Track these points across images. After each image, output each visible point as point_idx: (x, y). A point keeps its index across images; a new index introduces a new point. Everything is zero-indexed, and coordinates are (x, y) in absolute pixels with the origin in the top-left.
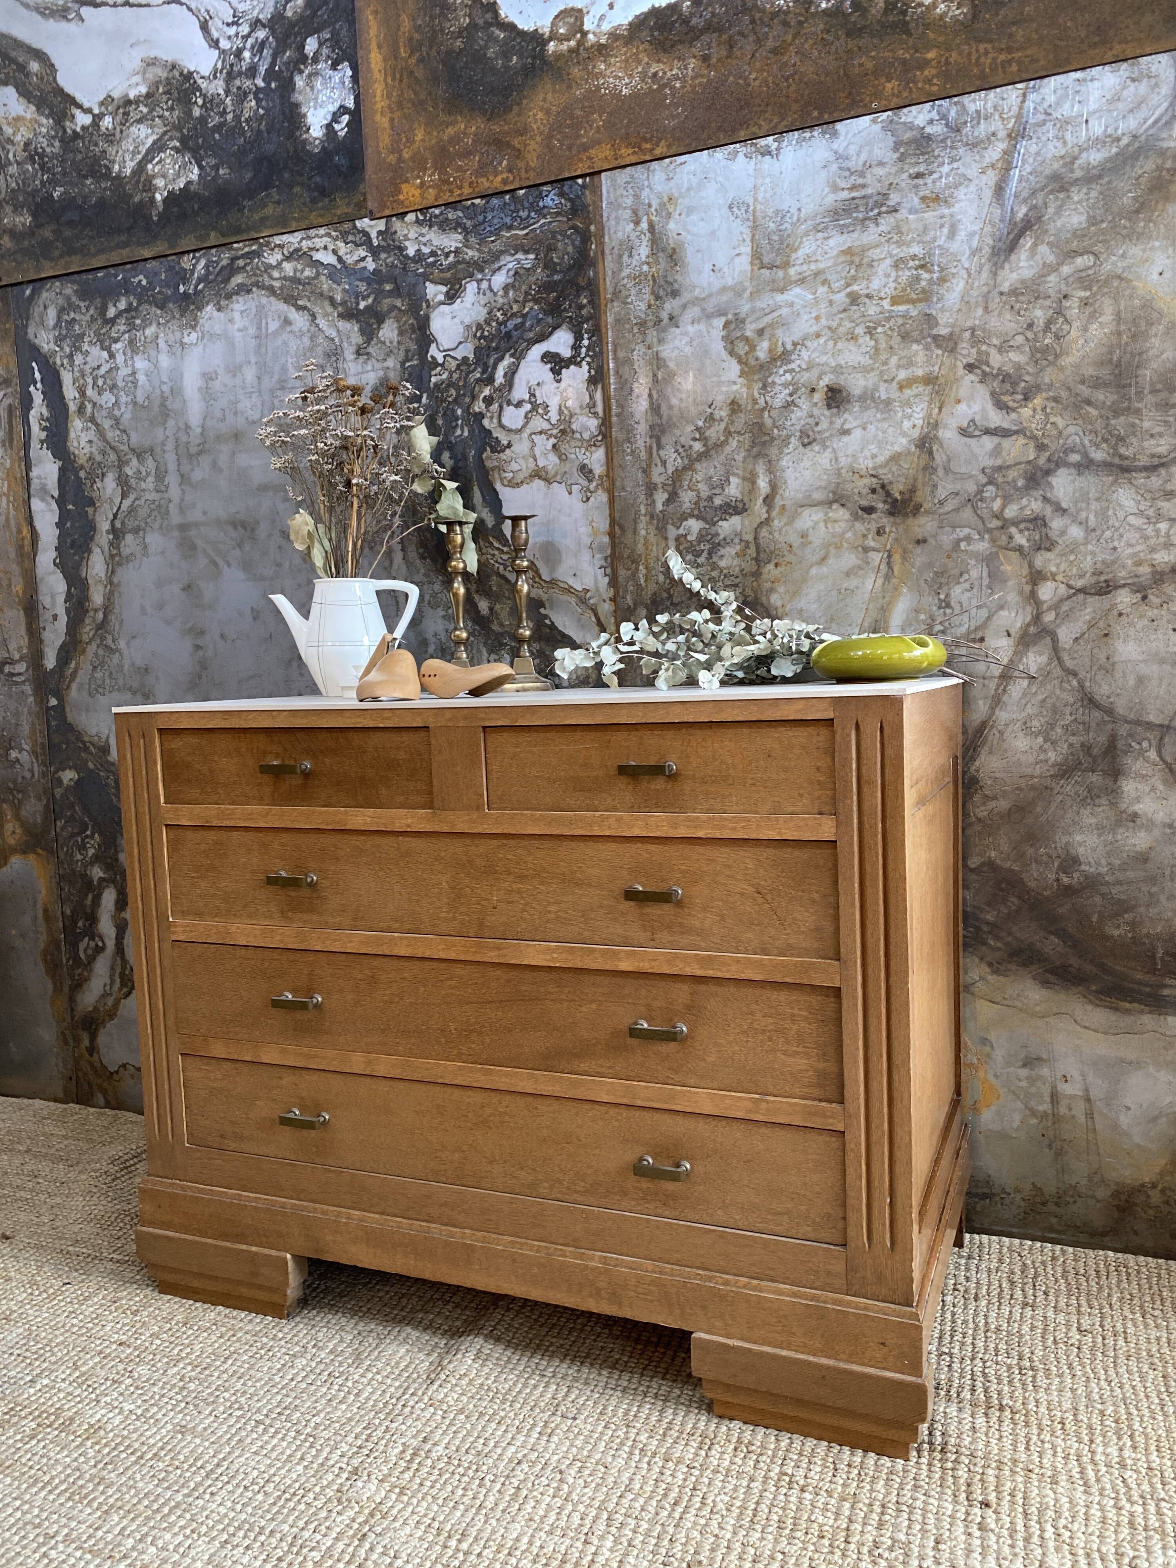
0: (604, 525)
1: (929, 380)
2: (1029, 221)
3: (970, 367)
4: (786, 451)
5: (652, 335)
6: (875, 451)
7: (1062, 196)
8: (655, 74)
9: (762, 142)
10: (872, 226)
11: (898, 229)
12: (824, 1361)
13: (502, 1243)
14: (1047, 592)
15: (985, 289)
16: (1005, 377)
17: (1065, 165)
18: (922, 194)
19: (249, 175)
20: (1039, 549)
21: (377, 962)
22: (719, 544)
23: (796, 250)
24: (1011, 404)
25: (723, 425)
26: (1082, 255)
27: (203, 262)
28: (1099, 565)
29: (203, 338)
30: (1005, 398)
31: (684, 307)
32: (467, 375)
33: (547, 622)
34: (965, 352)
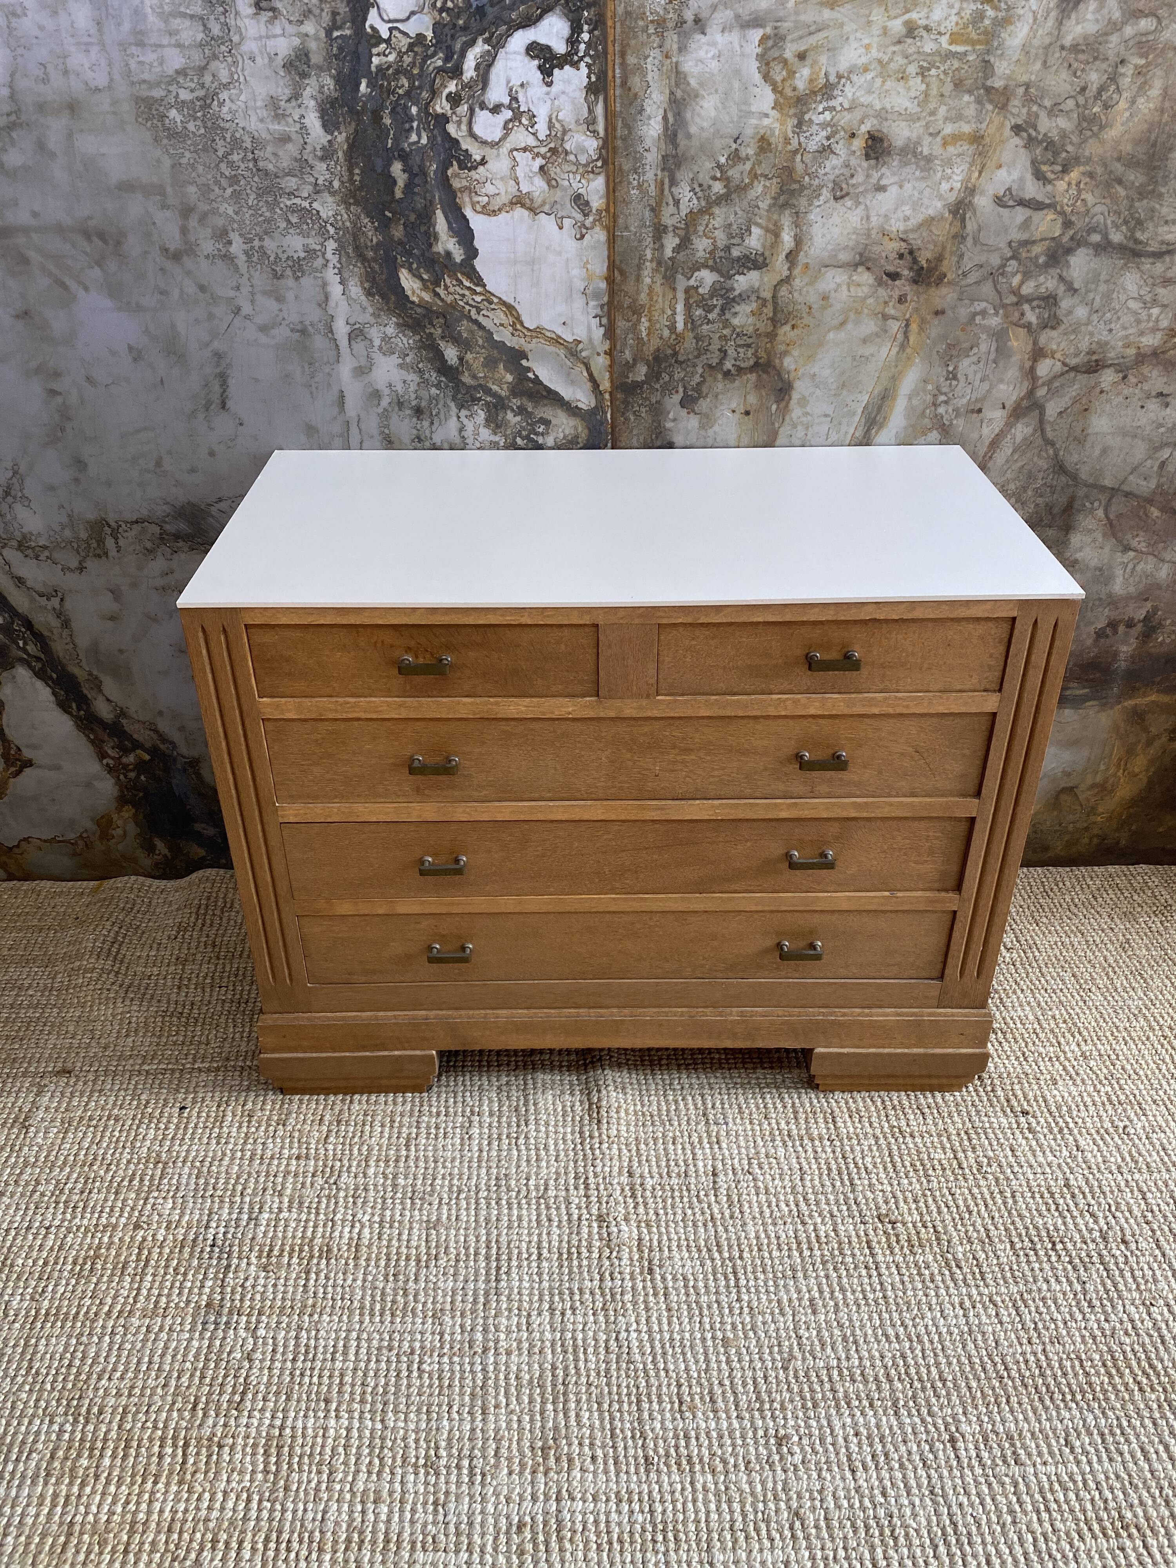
0: (600, 267)
1: (976, 139)
4: (816, 203)
5: (672, 40)
6: (908, 213)
13: (650, 1014)
14: (1044, 369)
15: (1047, 40)
16: (1049, 145)
20: (1045, 327)
21: (527, 826)
22: (733, 300)
24: (1050, 176)
25: (748, 166)
26: (1146, 16)
28: (1094, 346)
30: (1044, 168)
31: (714, 8)
32: (424, 61)
33: (531, 375)
34: (1015, 111)
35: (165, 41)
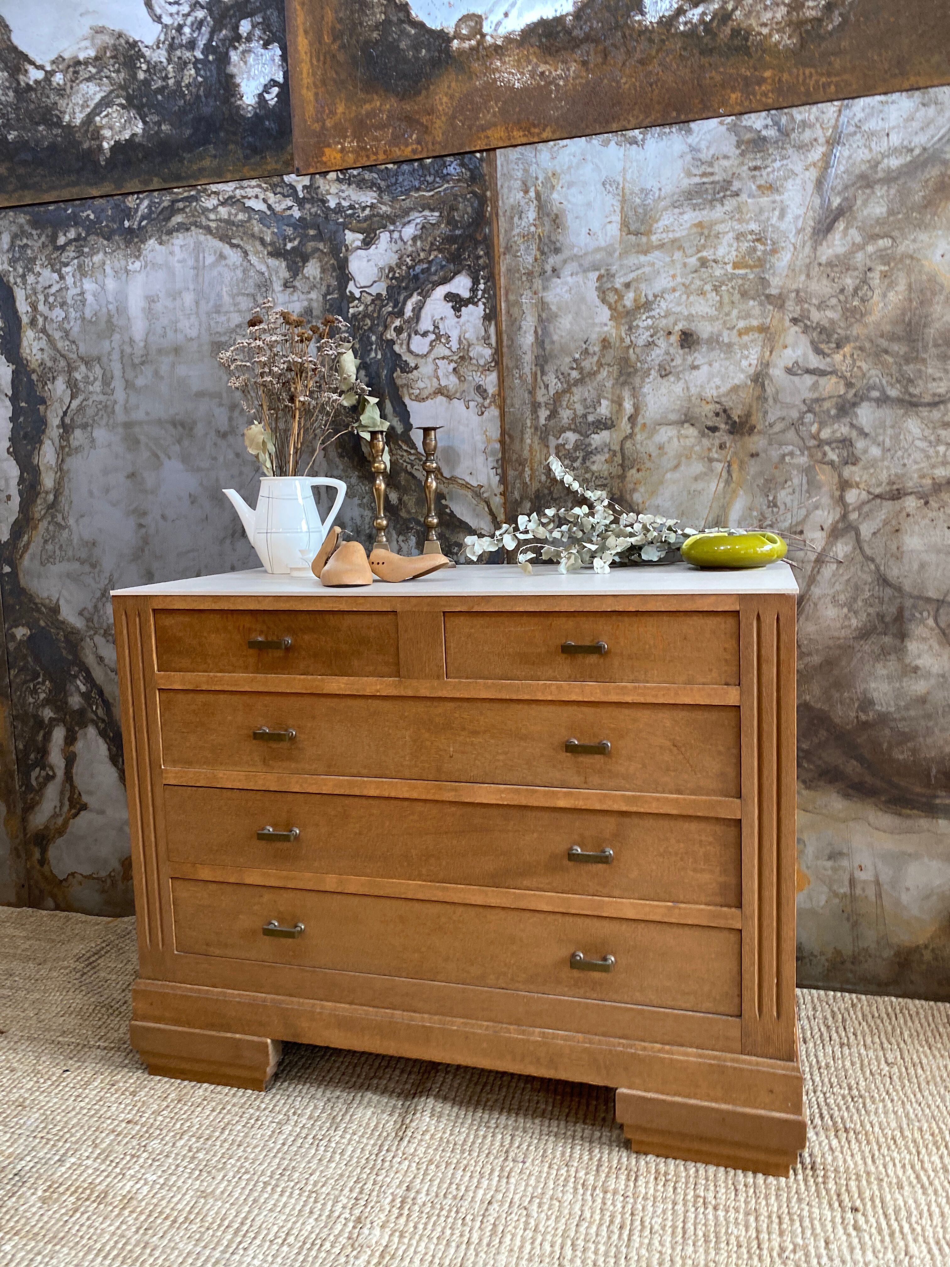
0: (495, 434)
1: (763, 329)
2: (842, 210)
3: (795, 321)
4: (647, 380)
5: (538, 283)
6: (719, 383)
7: (868, 191)
8: (542, 73)
9: (630, 133)
10: (718, 205)
11: (739, 209)
12: (724, 1106)
13: (457, 1024)
14: (852, 497)
15: (808, 261)
16: (823, 330)
17: (871, 167)
18: (758, 183)
19: (188, 132)
20: (847, 463)
21: (347, 801)
22: (591, 453)
23: (657, 222)
24: (826, 351)
25: (596, 358)
26: (882, 238)
27: (146, 203)
28: (892, 477)
29: (146, 267)
30: (823, 346)
31: (565, 262)
32: (381, 309)
33: (448, 511)
34: (791, 308)
35: (232, 309)
